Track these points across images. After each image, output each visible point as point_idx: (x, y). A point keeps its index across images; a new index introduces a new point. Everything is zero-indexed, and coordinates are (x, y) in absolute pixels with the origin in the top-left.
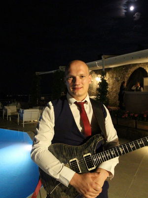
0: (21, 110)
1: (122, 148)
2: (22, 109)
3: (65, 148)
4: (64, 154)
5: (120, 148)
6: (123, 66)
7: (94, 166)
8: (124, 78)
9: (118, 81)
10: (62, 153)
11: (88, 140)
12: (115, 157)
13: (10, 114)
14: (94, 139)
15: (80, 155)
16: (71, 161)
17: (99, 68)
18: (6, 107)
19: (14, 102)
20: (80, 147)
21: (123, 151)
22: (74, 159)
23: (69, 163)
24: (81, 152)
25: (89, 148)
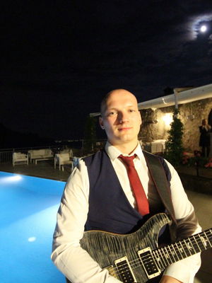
0: (75, 158)
1: (205, 238)
2: (77, 156)
3: (105, 239)
4: (106, 249)
5: (202, 238)
6: (199, 101)
7: (157, 271)
8: (200, 116)
9: (192, 120)
10: (101, 248)
11: (144, 223)
12: (193, 253)
13: (62, 164)
14: (153, 222)
15: (132, 251)
16: (117, 261)
17: (166, 104)
18: (58, 155)
19: (65, 148)
20: (131, 237)
21: (207, 243)
22: (123, 259)
23: (114, 266)
24: (133, 245)
25: (146, 239)
